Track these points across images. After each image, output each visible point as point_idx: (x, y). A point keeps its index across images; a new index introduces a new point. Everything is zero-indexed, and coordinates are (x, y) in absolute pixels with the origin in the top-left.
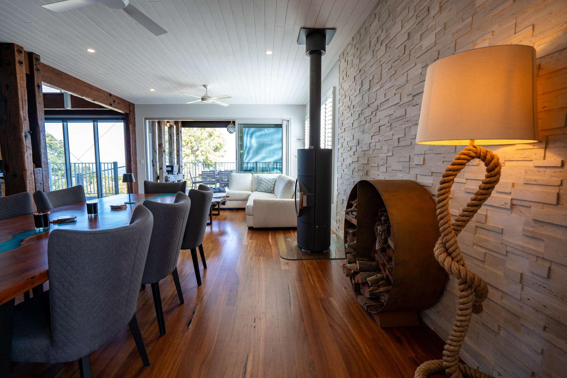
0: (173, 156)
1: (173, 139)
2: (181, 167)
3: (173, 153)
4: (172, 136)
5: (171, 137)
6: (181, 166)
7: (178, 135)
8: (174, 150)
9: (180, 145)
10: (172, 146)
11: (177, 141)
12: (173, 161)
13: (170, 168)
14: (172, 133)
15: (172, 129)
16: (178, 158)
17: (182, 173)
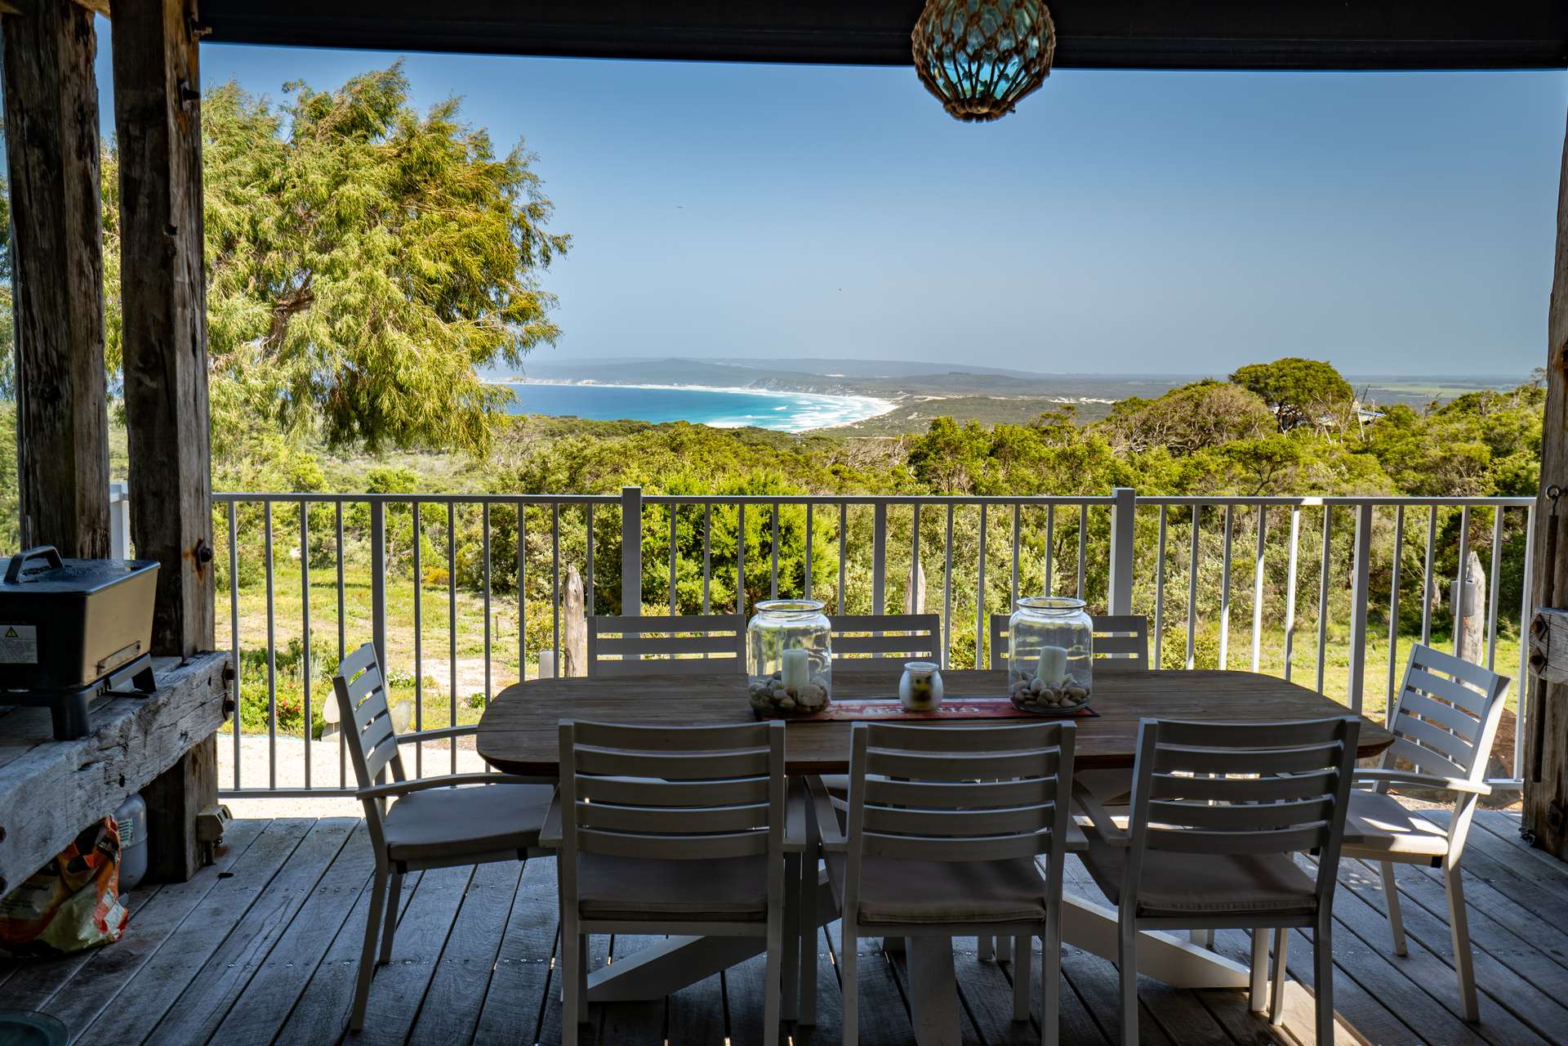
0: (84, 416)
1: (73, 191)
2: (188, 564)
3: (84, 373)
4: (71, 140)
5: (54, 164)
6: (187, 547)
7: (152, 135)
8: (95, 335)
9: (182, 278)
10: (73, 280)
11: (143, 214)
12: (84, 477)
13: (28, 632)
14: (68, 108)
15: (66, 43)
16: (149, 445)
17: (204, 651)
